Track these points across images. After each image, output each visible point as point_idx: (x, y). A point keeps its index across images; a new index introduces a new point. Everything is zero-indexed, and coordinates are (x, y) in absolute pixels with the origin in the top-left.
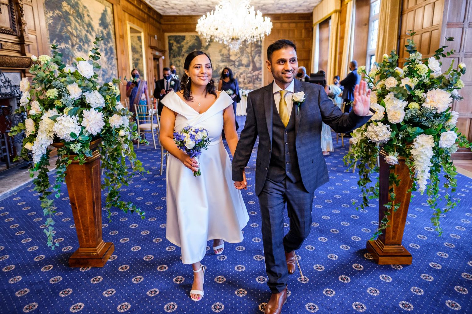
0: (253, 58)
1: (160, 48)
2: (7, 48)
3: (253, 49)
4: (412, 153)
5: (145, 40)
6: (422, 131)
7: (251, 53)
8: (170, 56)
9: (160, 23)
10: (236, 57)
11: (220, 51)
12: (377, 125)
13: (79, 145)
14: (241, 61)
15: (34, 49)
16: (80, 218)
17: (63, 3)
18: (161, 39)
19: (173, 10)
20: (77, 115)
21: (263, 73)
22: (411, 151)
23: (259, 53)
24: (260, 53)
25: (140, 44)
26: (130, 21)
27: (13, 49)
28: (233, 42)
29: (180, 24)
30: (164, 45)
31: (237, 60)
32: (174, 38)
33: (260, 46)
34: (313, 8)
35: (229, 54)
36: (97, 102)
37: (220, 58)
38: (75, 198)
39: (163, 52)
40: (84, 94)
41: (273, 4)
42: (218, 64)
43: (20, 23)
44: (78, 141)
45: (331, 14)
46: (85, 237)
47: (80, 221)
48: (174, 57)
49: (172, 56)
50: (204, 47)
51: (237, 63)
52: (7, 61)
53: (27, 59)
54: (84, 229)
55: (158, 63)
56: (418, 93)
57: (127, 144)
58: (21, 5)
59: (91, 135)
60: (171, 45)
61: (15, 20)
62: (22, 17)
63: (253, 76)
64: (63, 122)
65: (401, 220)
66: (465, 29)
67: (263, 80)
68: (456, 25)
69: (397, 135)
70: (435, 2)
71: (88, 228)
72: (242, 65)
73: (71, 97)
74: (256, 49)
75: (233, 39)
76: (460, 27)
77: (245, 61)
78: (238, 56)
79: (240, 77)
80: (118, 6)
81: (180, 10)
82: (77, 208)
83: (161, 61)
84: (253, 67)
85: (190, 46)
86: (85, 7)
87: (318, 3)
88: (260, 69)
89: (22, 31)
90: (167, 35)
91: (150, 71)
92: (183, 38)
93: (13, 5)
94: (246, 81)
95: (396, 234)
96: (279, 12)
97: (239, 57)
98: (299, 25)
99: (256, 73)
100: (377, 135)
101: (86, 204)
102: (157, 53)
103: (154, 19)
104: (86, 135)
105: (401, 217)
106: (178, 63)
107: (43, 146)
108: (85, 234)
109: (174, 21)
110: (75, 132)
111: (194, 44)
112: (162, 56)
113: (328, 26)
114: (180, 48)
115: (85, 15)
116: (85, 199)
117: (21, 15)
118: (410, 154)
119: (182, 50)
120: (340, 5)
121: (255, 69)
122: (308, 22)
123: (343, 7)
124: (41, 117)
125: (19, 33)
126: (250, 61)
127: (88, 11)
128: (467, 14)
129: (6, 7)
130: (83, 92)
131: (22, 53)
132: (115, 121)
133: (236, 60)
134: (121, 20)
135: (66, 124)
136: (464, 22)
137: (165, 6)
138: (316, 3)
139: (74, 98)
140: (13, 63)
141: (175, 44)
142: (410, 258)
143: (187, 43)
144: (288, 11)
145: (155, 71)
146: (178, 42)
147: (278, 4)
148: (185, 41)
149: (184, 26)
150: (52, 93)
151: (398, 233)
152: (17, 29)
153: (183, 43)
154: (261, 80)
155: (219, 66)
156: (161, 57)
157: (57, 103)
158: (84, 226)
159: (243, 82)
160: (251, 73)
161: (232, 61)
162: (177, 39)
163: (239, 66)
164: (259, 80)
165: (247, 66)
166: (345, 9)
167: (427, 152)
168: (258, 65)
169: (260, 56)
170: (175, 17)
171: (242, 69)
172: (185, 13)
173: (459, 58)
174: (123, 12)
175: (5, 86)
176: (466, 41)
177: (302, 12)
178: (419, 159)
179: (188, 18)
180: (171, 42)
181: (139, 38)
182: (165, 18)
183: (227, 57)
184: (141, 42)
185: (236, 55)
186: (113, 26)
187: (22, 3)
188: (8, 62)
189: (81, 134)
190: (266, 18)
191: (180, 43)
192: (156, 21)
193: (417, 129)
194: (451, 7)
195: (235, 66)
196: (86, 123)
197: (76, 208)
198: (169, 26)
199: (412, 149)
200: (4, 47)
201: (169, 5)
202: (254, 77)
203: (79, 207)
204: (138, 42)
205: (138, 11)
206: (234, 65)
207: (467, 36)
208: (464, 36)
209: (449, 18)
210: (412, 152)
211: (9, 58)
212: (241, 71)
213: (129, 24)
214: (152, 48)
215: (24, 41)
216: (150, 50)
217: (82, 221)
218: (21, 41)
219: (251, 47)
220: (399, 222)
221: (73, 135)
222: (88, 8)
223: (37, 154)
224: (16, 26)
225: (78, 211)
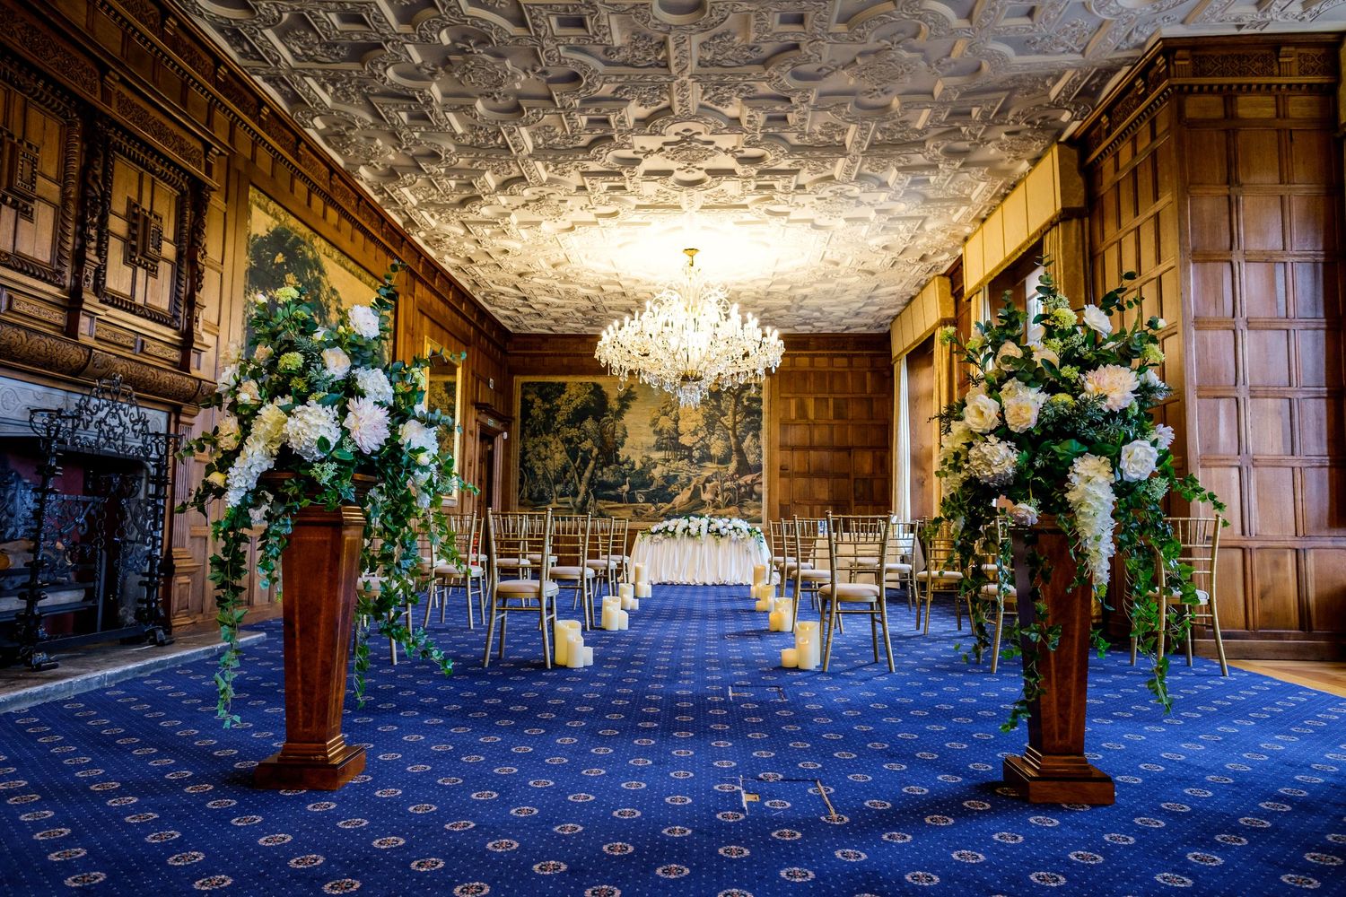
0: (740, 441)
1: (499, 409)
2: (153, 352)
3: (738, 418)
4: (1069, 498)
5: (464, 391)
6: (1085, 449)
7: (734, 429)
8: (523, 432)
9: (504, 352)
10: (696, 439)
11: (654, 423)
12: (987, 441)
13: (335, 465)
14: (708, 447)
15: (208, 365)
16: (298, 660)
17: (287, 276)
18: (504, 390)
19: (540, 321)
20: (336, 407)
21: (764, 479)
22: (1066, 495)
23: (756, 428)
24: (759, 428)
25: (450, 401)
26: (432, 336)
27: (165, 356)
28: (687, 387)
29: (555, 355)
30: (509, 406)
31: (698, 446)
32: (536, 389)
33: (759, 413)
34: (889, 321)
35: (676, 430)
36: (379, 389)
37: (653, 439)
38: (297, 610)
39: (506, 421)
40: (353, 372)
41: (787, 308)
42: (646, 454)
43: (191, 303)
44: (333, 460)
45: (934, 329)
46: (303, 713)
47: (299, 669)
48: (534, 435)
49: (528, 432)
50: (611, 410)
51: (696, 454)
52: (149, 376)
53: (191, 381)
54: (304, 692)
55: (490, 447)
56: (1069, 372)
57: (429, 494)
58: (200, 266)
59: (359, 453)
60: (527, 406)
61: (182, 295)
62: (199, 291)
63: (739, 487)
64: (306, 416)
65: (1074, 683)
66: (1239, 333)
67: (765, 497)
68: (1218, 324)
69: (1031, 461)
70: (1160, 277)
71: (314, 687)
72: (710, 458)
73: (327, 373)
74: (748, 420)
75: (685, 378)
76: (1228, 329)
77: (717, 448)
78: (701, 434)
79: (704, 487)
80: (410, 299)
81: (556, 320)
82: (297, 633)
83: (499, 443)
84: (739, 463)
85: (575, 409)
86: (334, 291)
87: (902, 308)
88: (759, 468)
89: (192, 320)
90: (519, 380)
91: (470, 465)
92: (561, 388)
93: (185, 265)
94: (720, 498)
95: (1066, 722)
96: (805, 330)
97: (702, 439)
98: (856, 361)
99: (748, 478)
100: (989, 464)
101: (318, 625)
102: (491, 422)
103: (490, 340)
104: (349, 449)
105: (1074, 676)
106: (542, 449)
107: (253, 470)
108: (305, 704)
109: (540, 349)
110: (329, 438)
111: (588, 403)
112: (502, 432)
113: (930, 363)
114: (550, 414)
115: (333, 309)
116: (319, 610)
117: (196, 285)
118: (1066, 503)
119: (555, 419)
120: (953, 308)
121: (744, 468)
122: (881, 355)
123: (960, 313)
124: (259, 409)
125: (183, 325)
126: (730, 448)
127: (339, 300)
128: (1238, 298)
129: (168, 267)
130: (351, 368)
131: (184, 366)
132: (413, 434)
133: (694, 444)
134: (410, 331)
135: (312, 420)
136: (1234, 316)
137: (520, 309)
138: (896, 306)
139: (333, 376)
140: (160, 384)
141: (538, 402)
142: (1107, 786)
143: (569, 401)
144: (827, 328)
145: (480, 467)
146: (545, 398)
147: (801, 307)
148: (565, 396)
149: (565, 361)
150: (293, 360)
151: (1072, 720)
152: (181, 315)
153: (558, 402)
154: (760, 498)
155: (649, 459)
156: (499, 432)
157: (298, 384)
158: (305, 681)
159: (713, 501)
160: (732, 479)
161: (684, 447)
162: (544, 392)
163: (702, 459)
164: (754, 497)
165: (724, 460)
166: (965, 316)
167: (1099, 493)
168: (751, 459)
169: (757, 436)
170: (543, 338)
171: (710, 468)
172: (569, 327)
173: (1237, 399)
174: (419, 314)
175: (134, 431)
176: (1247, 359)
177: (863, 330)
178: (1084, 509)
179: (575, 340)
180: (529, 397)
181: (450, 388)
182: (518, 340)
183: (671, 439)
184: (453, 396)
185: (695, 433)
186: (391, 342)
187: (203, 262)
188: (150, 381)
189: (339, 445)
190: (768, 329)
191: (550, 402)
192: (495, 344)
193: (1073, 445)
194: (1196, 284)
195: (691, 462)
196: (353, 424)
197: (294, 635)
198: (527, 359)
199: (1067, 491)
200: (147, 350)
201: (531, 306)
202: (743, 490)
203: (301, 633)
204: (445, 395)
205: (454, 315)
206: (690, 457)
207: (1246, 349)
208: (1240, 349)
209: (1197, 308)
210: (1070, 496)
211: (154, 371)
212: (706, 474)
213: (431, 343)
214: (479, 406)
215: (192, 341)
216: (473, 414)
217: (302, 669)
218: (187, 343)
219: (735, 414)
220: (1069, 690)
221: (323, 443)
222: (341, 295)
223: (236, 485)
224: (182, 309)
225: (298, 643)
